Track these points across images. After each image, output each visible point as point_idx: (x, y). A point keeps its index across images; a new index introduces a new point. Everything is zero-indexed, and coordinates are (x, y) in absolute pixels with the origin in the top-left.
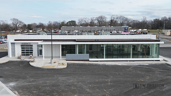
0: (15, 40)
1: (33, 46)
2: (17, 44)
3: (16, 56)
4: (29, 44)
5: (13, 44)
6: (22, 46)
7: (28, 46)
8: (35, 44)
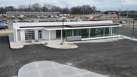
0: (20, 27)
1: (35, 31)
3: (21, 40)
4: (32, 30)
5: (18, 30)
6: (25, 32)
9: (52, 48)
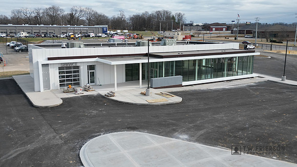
0: (49, 59)
1: (81, 67)
2: (52, 66)
4: (74, 65)
5: (45, 66)
6: (60, 68)
7: (70, 68)
8: (85, 64)
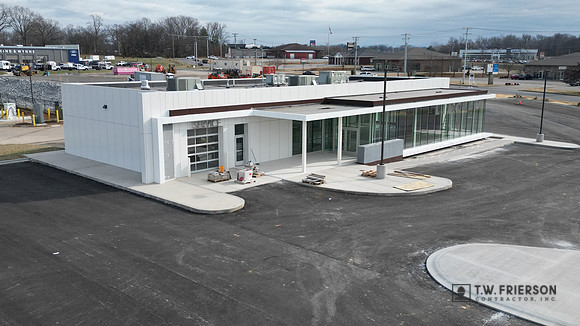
0: (172, 113)
1: (225, 130)
2: (178, 128)
4: (215, 125)
5: (168, 128)
8: (230, 122)
9: (367, 194)
